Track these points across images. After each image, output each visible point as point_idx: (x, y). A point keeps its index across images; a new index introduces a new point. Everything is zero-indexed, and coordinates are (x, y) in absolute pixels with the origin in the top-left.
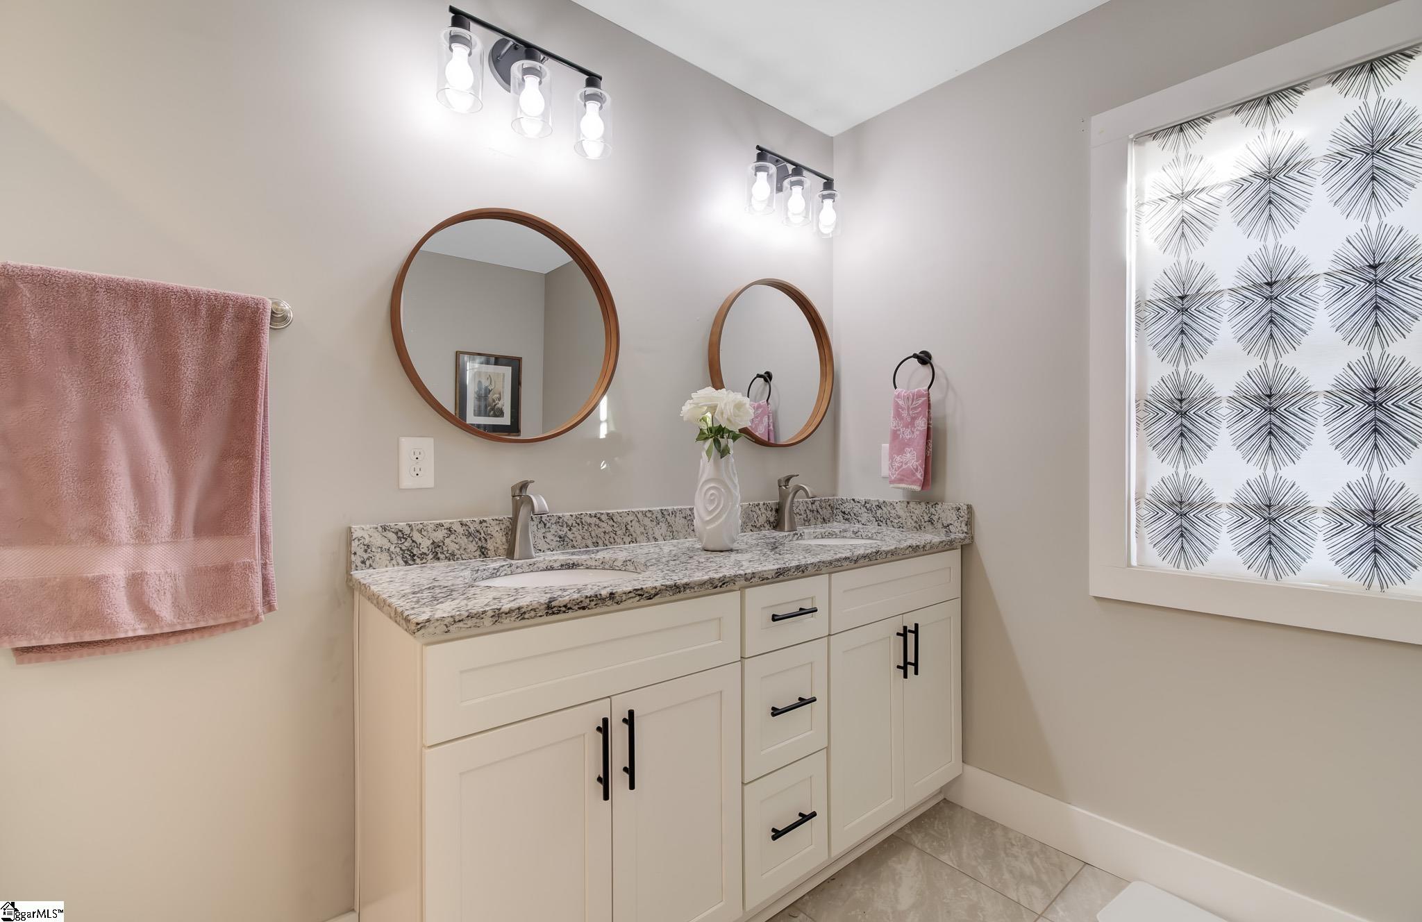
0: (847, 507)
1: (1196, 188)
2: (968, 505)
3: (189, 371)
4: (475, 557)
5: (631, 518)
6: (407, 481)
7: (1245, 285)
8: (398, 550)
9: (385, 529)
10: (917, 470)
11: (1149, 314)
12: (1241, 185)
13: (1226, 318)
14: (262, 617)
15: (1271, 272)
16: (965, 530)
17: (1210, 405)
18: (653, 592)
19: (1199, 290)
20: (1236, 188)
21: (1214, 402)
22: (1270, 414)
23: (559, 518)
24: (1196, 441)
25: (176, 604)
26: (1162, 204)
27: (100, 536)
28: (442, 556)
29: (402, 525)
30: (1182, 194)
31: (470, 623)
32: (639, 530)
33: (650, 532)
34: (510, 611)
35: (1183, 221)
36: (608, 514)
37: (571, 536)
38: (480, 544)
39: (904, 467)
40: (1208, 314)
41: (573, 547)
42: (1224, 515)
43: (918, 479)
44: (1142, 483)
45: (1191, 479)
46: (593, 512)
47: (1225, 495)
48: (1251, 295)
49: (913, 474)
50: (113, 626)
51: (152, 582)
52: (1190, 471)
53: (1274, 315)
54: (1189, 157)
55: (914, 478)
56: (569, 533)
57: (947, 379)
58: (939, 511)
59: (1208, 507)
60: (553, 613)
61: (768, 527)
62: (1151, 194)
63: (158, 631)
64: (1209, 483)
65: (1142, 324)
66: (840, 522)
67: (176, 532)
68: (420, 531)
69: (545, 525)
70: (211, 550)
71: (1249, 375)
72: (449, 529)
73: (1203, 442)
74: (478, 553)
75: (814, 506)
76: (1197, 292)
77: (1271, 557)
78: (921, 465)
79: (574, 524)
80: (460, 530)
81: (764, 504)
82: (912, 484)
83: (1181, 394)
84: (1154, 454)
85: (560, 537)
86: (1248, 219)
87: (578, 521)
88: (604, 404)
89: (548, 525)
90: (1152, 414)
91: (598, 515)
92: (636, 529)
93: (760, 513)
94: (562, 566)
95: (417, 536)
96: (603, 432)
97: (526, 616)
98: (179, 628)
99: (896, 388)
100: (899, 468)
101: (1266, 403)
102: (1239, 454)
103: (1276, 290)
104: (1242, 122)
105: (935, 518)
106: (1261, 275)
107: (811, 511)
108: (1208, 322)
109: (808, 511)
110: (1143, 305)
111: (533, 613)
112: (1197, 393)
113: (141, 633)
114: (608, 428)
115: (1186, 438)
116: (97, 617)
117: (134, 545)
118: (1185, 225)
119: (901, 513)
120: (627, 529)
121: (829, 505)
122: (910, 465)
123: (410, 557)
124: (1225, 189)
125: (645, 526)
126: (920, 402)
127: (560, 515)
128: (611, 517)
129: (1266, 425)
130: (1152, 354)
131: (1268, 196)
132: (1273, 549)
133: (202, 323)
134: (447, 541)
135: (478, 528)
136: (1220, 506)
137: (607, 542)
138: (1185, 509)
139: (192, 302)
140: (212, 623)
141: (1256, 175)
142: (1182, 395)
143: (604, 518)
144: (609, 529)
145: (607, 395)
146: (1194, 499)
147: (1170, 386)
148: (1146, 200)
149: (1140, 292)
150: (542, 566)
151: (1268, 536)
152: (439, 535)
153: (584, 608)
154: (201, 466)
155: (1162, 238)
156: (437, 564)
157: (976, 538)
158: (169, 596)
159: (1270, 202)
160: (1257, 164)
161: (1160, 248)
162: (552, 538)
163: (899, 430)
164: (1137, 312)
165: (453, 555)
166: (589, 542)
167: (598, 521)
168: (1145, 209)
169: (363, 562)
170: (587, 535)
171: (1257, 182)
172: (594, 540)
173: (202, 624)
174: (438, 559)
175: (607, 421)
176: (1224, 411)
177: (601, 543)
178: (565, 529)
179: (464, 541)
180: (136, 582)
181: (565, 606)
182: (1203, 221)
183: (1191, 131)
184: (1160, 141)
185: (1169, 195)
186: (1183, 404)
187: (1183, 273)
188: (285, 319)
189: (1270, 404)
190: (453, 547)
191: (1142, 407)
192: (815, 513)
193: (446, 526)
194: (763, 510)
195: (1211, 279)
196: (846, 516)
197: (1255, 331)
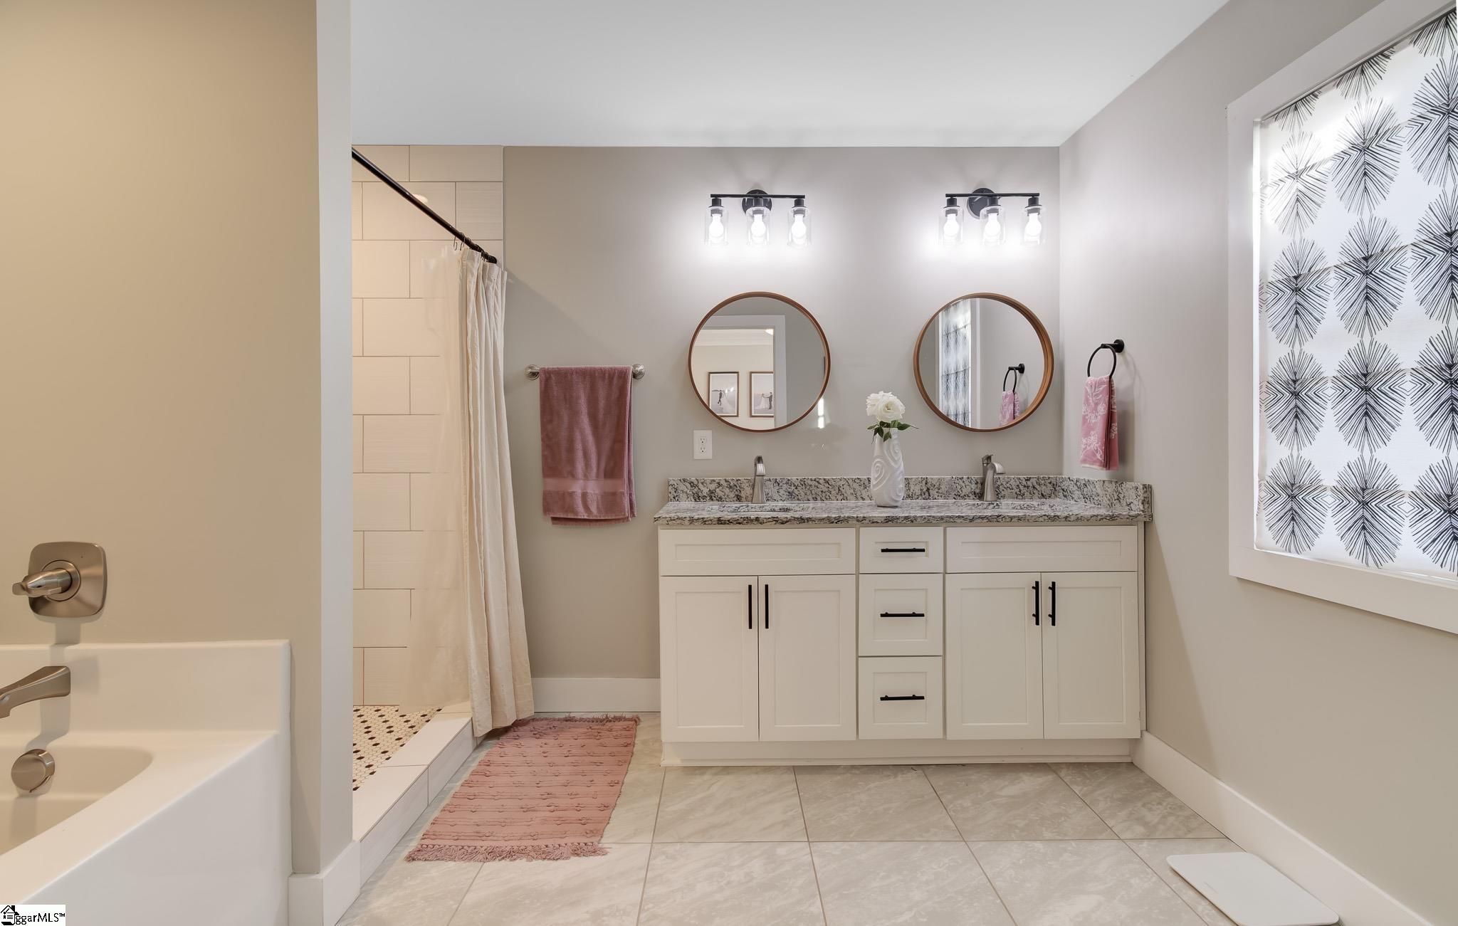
0: (1065, 485)
1: (1308, 166)
2: (1143, 485)
3: (602, 404)
4: (734, 501)
5: (842, 483)
6: (698, 455)
7: (1347, 261)
8: (691, 493)
9: (684, 480)
10: (1097, 451)
11: (1270, 297)
12: (1342, 157)
13: (1332, 295)
14: (630, 519)
15: (1367, 246)
16: (1142, 508)
17: (1317, 386)
18: (785, 520)
19: (1310, 269)
20: (1339, 162)
21: (1321, 383)
22: (1366, 393)
23: (789, 480)
24: (1307, 421)
25: (598, 508)
26: (1282, 184)
27: (572, 475)
28: (714, 499)
29: (693, 479)
30: (1297, 172)
31: (679, 521)
32: (850, 491)
33: (859, 494)
34: (698, 519)
35: (1298, 200)
36: (824, 479)
37: (797, 493)
38: (737, 493)
39: (1088, 448)
40: (1317, 292)
41: (798, 499)
42: (1329, 499)
43: (1098, 459)
44: (1263, 464)
45: (1302, 460)
46: (814, 478)
47: (1329, 479)
48: (1352, 271)
49: (1094, 455)
50: (576, 513)
51: (590, 496)
52: (1302, 453)
53: (1369, 291)
54: (1302, 134)
55: (1095, 459)
56: (796, 490)
57: (1135, 366)
58: (1124, 490)
59: (1315, 489)
60: (722, 524)
61: (973, 497)
62: (1274, 174)
63: (591, 518)
64: (1317, 466)
65: (1264, 306)
66: (1060, 498)
67: (598, 475)
68: (702, 483)
69: (779, 484)
70: (610, 485)
71: (1349, 353)
72: (719, 483)
73: (1312, 423)
74: (735, 498)
75: (1028, 482)
76: (1309, 271)
77: (1367, 543)
78: (1100, 446)
79: (799, 485)
80: (725, 484)
81: (968, 478)
82: (1093, 464)
83: (1295, 373)
84: (1273, 436)
85: (789, 493)
86: (1348, 193)
87: (802, 483)
88: (821, 403)
89: (781, 484)
90: (1272, 396)
91: (817, 480)
92: (848, 491)
93: (963, 485)
94: (780, 509)
95: (701, 486)
96: (821, 424)
97: (707, 523)
98: (599, 518)
99: (1089, 375)
100: (1084, 449)
101: (1363, 382)
102: (1341, 435)
103: (1371, 264)
104: (1342, 94)
105: (1121, 496)
106: (1359, 249)
107: (1025, 486)
108: (1317, 301)
109: (1021, 488)
110: (1265, 287)
111: (710, 522)
112: (1308, 374)
113: (586, 517)
114: (825, 419)
115: (1299, 420)
116: (571, 509)
117: (584, 480)
118: (1298, 203)
119: (1099, 491)
120: (839, 490)
121: (1050, 483)
122: (1092, 446)
123: (697, 498)
124: (1330, 164)
125: (854, 489)
126: (1101, 389)
127: (789, 478)
128: (827, 482)
129: (1362, 405)
130: (1272, 335)
131: (1363, 168)
132: (1367, 534)
133: (606, 381)
134: (717, 490)
135: (736, 484)
136: (1325, 489)
137: (824, 498)
138: (1296, 492)
139: (603, 372)
140: (610, 518)
141: (1354, 147)
142: (1295, 375)
143: (821, 481)
144: (826, 489)
145: (824, 399)
146: (1304, 481)
147: (1286, 367)
148: (1269, 182)
149: (1263, 275)
150: (768, 508)
151: (1362, 521)
152: (713, 487)
153: (740, 523)
154: (607, 445)
155: (1281, 219)
156: (712, 502)
157: (1155, 516)
158: (595, 503)
159: (1365, 174)
160: (1354, 135)
161: (1280, 230)
162: (784, 493)
163: (1087, 415)
164: (1261, 294)
165: (721, 498)
166: (810, 498)
167: (817, 484)
168: (1269, 191)
169: (674, 498)
170: (808, 493)
171: (1355, 154)
172: (814, 496)
173: (607, 518)
174: (712, 500)
175: (824, 416)
176: (1330, 392)
177: (819, 498)
178: (793, 488)
179: (727, 491)
180: (584, 495)
181: (729, 521)
182: (1314, 199)
183: (1303, 108)
184: (1280, 121)
185: (1286, 175)
186: (1297, 385)
187: (1298, 253)
188: (641, 373)
189: (1366, 383)
190: (721, 494)
191: (1264, 389)
192: (1031, 489)
193: (717, 481)
194: (967, 483)
195: (1321, 256)
196: (1065, 493)
197: (1354, 308)
